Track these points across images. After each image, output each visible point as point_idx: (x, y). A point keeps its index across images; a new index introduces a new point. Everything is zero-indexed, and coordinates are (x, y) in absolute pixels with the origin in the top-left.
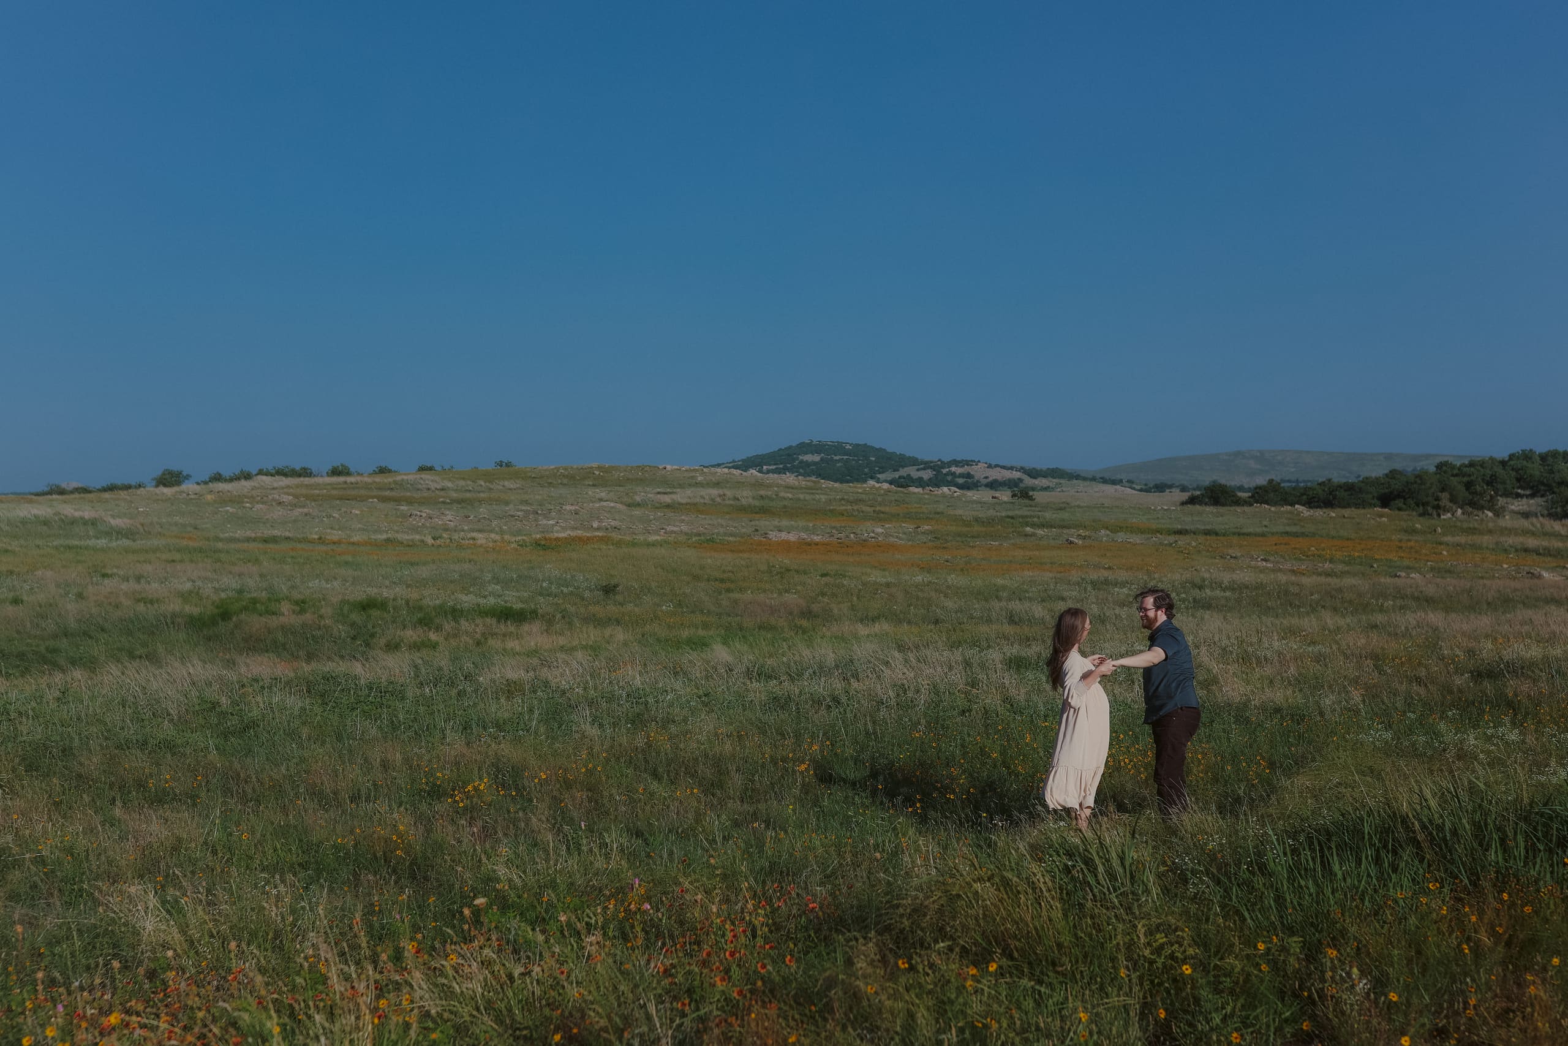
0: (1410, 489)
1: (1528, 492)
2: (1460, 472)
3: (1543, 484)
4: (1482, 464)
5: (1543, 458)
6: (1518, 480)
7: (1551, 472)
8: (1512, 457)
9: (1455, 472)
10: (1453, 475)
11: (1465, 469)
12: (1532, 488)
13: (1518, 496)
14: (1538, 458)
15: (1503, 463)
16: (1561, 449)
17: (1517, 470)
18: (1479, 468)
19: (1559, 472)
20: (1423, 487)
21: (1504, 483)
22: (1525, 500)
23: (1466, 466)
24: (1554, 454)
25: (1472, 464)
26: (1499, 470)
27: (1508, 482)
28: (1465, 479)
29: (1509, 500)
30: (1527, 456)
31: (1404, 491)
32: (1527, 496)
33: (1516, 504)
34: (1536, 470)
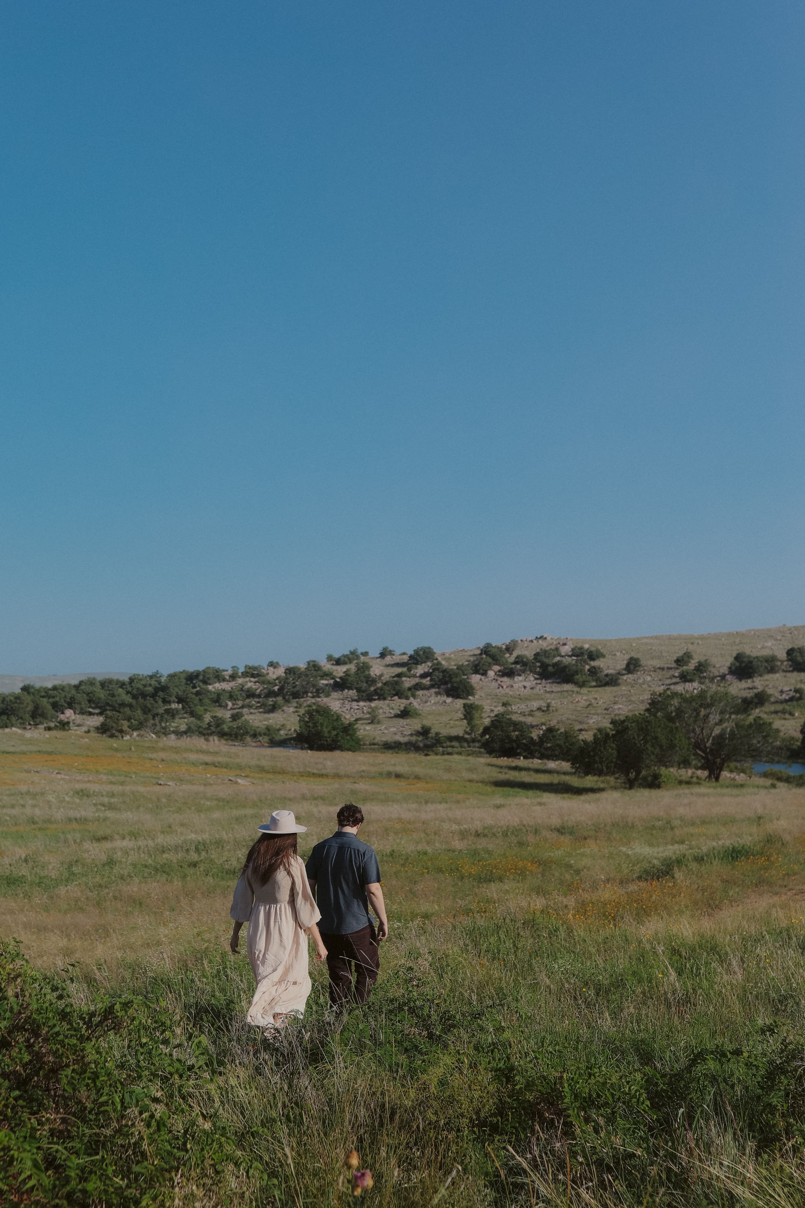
0: (12, 708)
1: (97, 711)
2: (47, 693)
3: (108, 704)
4: (63, 688)
5: (103, 684)
6: (90, 701)
7: (113, 695)
8: (81, 683)
9: (43, 694)
10: (43, 697)
11: (51, 692)
12: (100, 708)
13: (91, 714)
14: (98, 684)
15: (77, 687)
16: (115, 677)
17: (88, 694)
18: (60, 691)
19: (119, 695)
20: (22, 706)
21: (80, 703)
22: (96, 717)
23: (50, 690)
24: (110, 681)
25: (55, 688)
26: (73, 692)
27: (83, 703)
28: (51, 700)
29: (84, 717)
30: (91, 682)
31: (7, 709)
32: (97, 714)
33: (91, 720)
34: (102, 694)
